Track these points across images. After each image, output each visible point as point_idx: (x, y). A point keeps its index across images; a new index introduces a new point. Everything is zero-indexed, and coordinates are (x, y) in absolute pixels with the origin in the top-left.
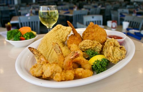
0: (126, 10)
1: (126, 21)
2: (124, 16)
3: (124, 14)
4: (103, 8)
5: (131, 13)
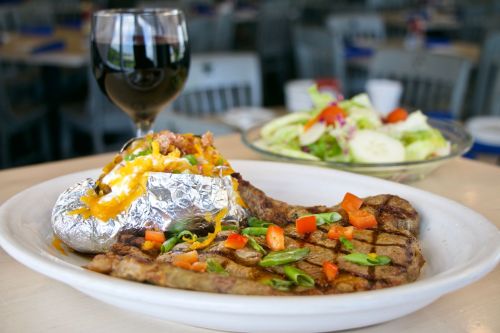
0: (372, 23)
1: (380, 77)
2: (367, 53)
3: (362, 43)
4: (246, 15)
5: (395, 33)
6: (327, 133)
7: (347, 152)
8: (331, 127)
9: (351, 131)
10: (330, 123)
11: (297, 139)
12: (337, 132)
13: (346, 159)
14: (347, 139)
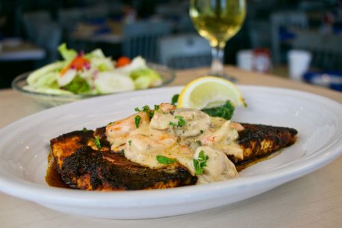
6: (77, 76)
7: (94, 88)
8: (80, 72)
9: (95, 73)
10: (79, 69)
11: (55, 82)
12: (85, 74)
13: (94, 92)
14: (93, 79)
